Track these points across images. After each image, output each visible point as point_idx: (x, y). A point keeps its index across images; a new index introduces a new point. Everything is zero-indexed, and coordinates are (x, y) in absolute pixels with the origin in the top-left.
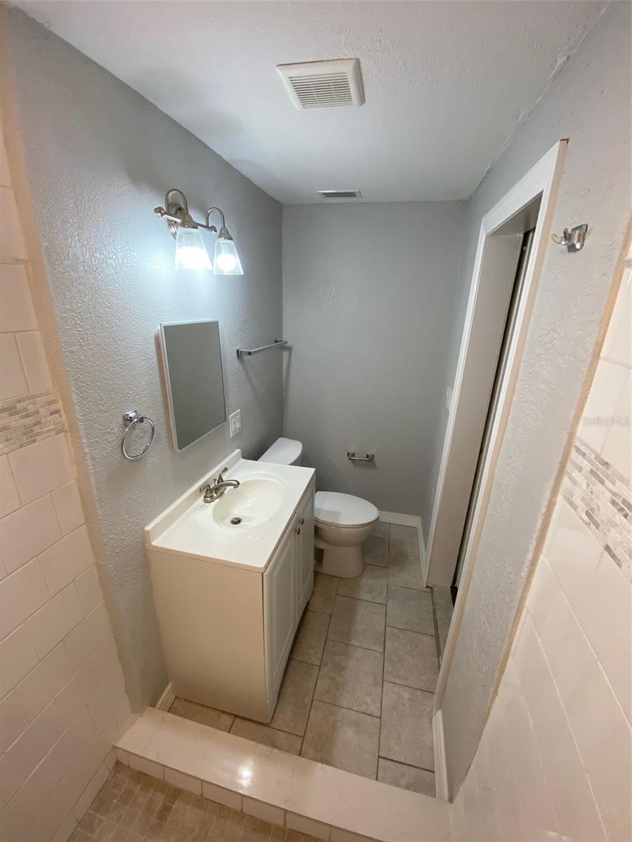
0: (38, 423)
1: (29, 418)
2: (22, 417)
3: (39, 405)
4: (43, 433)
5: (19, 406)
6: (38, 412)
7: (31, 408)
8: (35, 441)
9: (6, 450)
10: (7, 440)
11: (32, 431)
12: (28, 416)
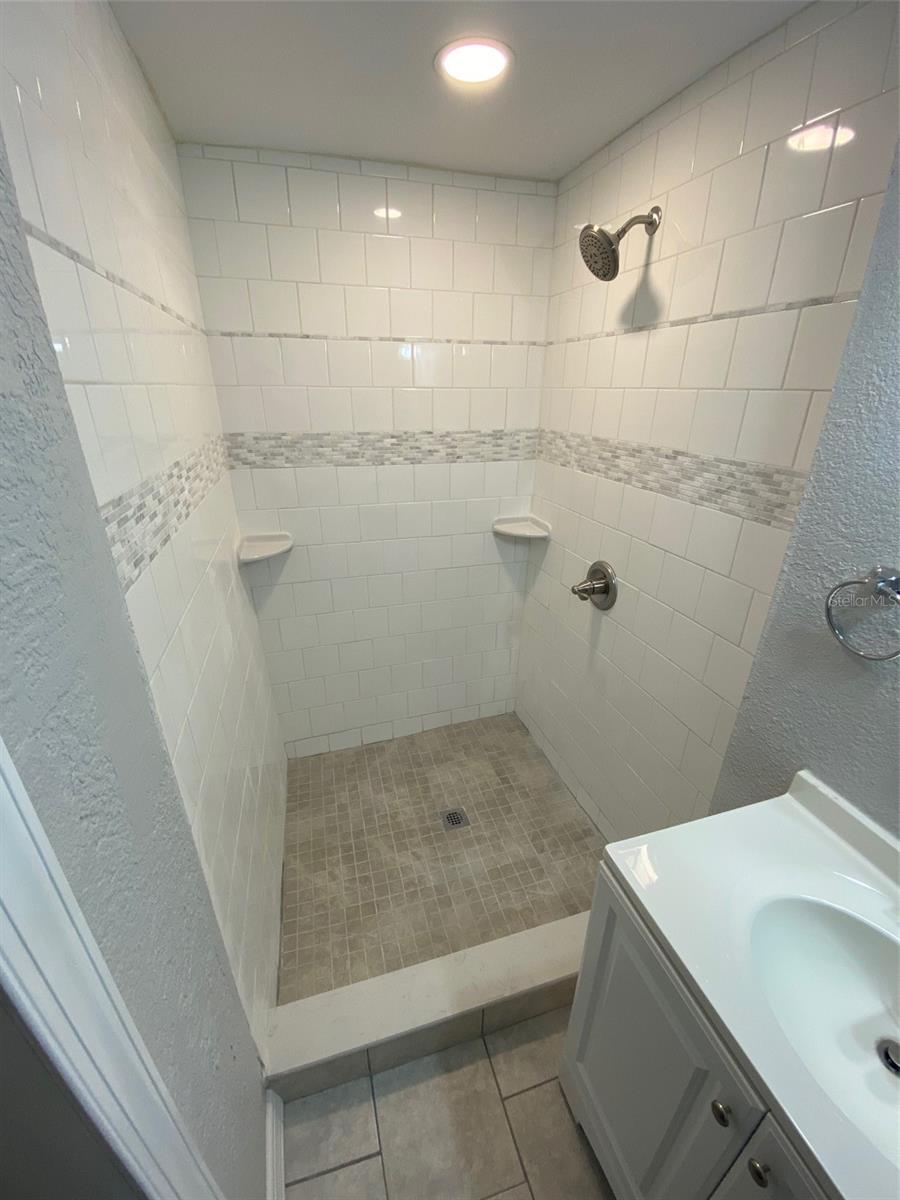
0: (781, 506)
1: (776, 496)
2: (771, 491)
3: (794, 486)
4: (781, 520)
5: (776, 477)
6: (788, 493)
7: (784, 486)
8: (769, 523)
9: (745, 515)
10: (750, 506)
11: (772, 511)
12: (777, 492)
